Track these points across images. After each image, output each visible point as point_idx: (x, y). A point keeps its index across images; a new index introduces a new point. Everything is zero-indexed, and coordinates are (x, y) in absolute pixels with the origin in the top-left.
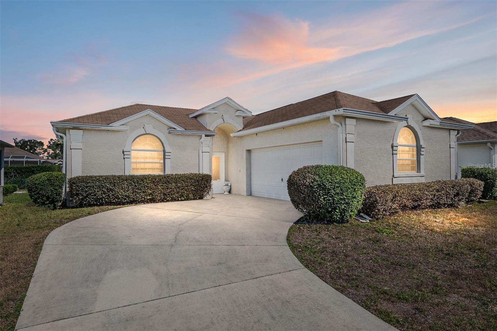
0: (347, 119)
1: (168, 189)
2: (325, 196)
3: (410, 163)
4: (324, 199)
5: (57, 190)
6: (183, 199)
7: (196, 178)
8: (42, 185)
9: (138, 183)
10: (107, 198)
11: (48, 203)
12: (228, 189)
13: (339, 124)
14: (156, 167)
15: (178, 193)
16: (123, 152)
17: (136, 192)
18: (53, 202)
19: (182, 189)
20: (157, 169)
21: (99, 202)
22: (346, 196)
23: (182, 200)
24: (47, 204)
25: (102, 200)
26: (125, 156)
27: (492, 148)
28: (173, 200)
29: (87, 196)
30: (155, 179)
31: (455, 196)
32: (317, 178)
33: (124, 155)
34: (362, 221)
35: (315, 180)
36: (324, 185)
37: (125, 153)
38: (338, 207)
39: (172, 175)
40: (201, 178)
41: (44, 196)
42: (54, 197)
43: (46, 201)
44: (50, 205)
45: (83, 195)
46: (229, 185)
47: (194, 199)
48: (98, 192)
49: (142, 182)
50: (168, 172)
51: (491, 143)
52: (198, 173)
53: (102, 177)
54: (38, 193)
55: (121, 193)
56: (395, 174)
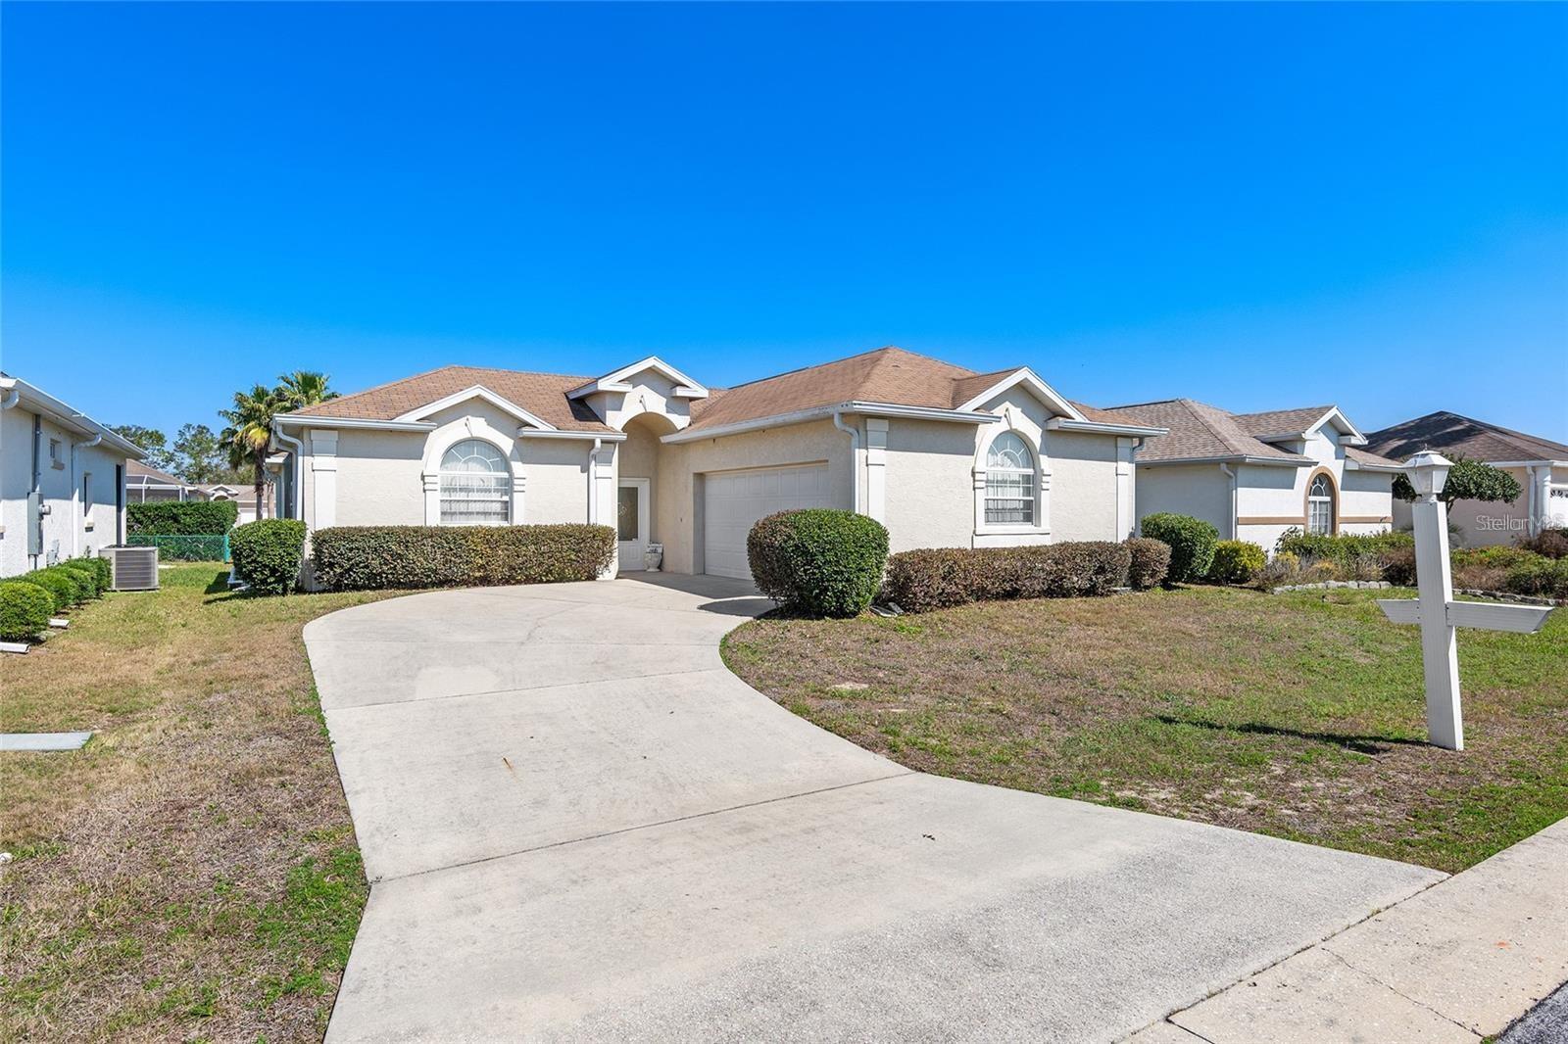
0: (868, 420)
1: (518, 557)
2: (806, 567)
3: (1022, 506)
4: (805, 571)
5: (291, 554)
6: (552, 579)
7: (581, 533)
8: (263, 545)
9: (455, 543)
10: (391, 573)
11: (274, 582)
12: (656, 559)
13: (851, 430)
14: (494, 511)
15: (540, 564)
16: (423, 477)
17: (451, 561)
18: (282, 579)
19: (550, 558)
20: (494, 514)
21: (375, 582)
22: (845, 567)
23: (548, 582)
24: (271, 583)
25: (382, 577)
26: (427, 487)
27: (1232, 474)
28: (530, 580)
29: (350, 569)
30: (492, 536)
31: (1097, 573)
32: (794, 533)
33: (425, 484)
34: (885, 615)
35: (790, 537)
36: (804, 545)
37: (427, 479)
38: (832, 586)
39: (528, 527)
40: (591, 535)
41: (266, 566)
42: (285, 570)
43: (268, 577)
44: (276, 585)
45: (342, 567)
46: (660, 550)
47: (576, 580)
48: (373, 559)
49: (463, 541)
50: (520, 519)
51: (1227, 463)
52: (586, 523)
53: (381, 529)
54: (254, 561)
55: (420, 564)
56: (977, 529)
